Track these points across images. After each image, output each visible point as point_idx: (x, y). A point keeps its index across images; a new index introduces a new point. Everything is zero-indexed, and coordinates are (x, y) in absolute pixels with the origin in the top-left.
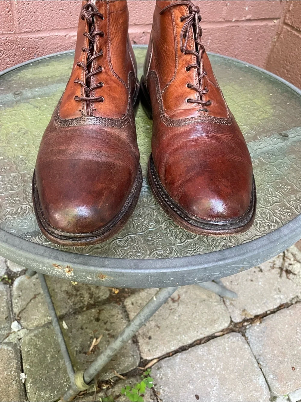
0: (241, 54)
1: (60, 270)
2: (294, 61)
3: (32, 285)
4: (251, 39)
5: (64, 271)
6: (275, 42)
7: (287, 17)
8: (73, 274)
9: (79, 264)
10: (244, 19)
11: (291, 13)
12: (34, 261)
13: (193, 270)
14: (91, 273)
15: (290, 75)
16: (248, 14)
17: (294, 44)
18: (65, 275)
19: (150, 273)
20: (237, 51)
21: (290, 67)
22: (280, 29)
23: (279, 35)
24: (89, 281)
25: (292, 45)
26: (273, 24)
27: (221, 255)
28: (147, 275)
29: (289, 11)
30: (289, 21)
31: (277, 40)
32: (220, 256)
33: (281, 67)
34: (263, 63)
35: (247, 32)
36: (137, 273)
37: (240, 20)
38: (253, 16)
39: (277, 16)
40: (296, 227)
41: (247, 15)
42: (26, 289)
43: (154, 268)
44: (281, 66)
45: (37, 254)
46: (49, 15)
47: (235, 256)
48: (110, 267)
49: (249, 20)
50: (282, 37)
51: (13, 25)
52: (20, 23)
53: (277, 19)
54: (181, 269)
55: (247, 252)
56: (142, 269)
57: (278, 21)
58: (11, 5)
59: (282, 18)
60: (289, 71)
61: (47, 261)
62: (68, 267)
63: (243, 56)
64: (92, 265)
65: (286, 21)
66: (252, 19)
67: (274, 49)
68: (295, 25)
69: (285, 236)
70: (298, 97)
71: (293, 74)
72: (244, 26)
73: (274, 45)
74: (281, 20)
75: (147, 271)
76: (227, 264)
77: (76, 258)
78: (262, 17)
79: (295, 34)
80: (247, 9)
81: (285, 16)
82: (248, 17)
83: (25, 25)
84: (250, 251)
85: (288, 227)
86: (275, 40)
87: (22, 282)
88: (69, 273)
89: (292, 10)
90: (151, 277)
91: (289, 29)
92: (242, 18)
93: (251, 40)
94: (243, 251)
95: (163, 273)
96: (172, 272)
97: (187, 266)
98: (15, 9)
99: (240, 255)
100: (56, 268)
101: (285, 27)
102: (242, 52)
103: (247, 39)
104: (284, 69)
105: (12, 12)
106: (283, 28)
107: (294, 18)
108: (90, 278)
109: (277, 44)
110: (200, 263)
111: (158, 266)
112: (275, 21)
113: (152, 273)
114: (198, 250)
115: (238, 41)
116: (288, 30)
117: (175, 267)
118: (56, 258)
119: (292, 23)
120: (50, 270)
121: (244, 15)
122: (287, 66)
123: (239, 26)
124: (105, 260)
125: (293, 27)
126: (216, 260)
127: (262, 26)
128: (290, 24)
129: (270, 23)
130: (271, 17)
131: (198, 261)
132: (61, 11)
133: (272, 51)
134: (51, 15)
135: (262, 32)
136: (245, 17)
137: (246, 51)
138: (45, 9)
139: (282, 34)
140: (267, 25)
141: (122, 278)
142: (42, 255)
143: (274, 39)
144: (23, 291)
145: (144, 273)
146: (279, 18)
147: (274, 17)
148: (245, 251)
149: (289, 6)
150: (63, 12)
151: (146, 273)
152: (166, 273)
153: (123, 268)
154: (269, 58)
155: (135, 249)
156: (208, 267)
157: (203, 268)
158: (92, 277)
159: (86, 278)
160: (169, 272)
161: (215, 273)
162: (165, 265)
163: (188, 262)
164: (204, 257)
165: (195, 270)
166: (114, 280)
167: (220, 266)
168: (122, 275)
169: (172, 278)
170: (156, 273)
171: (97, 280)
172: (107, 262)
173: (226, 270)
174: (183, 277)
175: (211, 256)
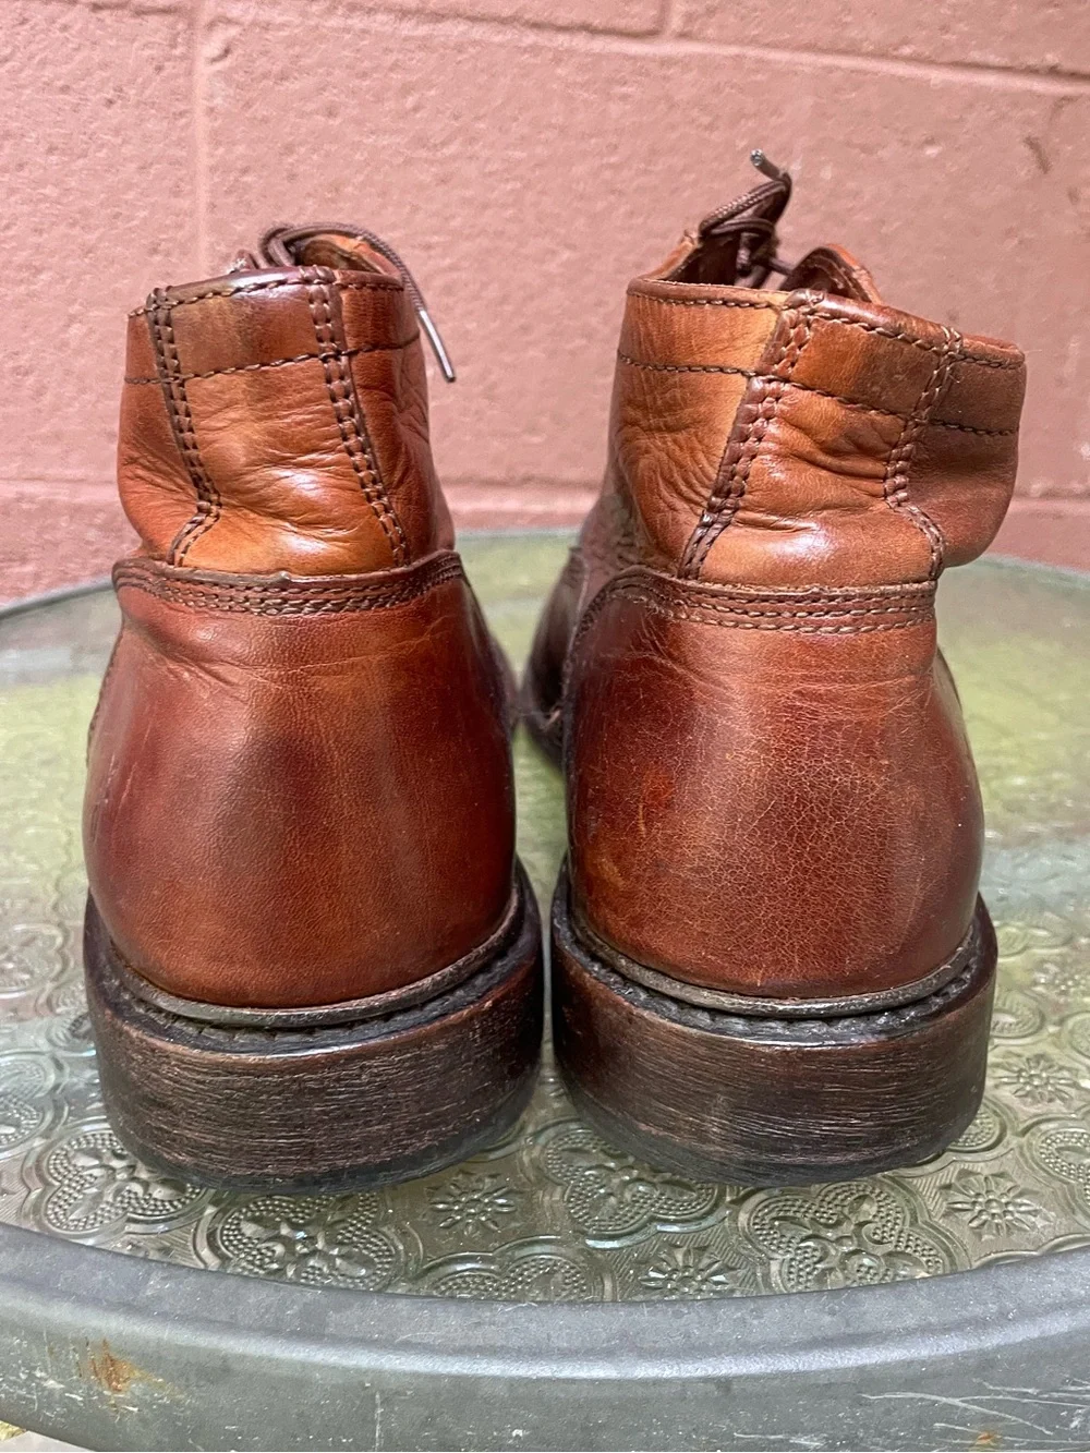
10: (1078, 488)
13: (644, 1382)
14: (53, 1342)
19: (378, 1374)
24: (50, 1408)
27: (832, 1313)
28: (362, 1384)
32: (827, 1319)
36: (304, 1365)
37: (1061, 492)
43: (407, 1347)
47: (926, 1330)
48: (165, 1317)
54: (568, 1371)
55: (1002, 1312)
56: (336, 1341)
64: (65, 1295)
75: (363, 1360)
76: (867, 1379)
84: (1027, 1314)
90: (386, 1402)
92: (1071, 485)
94: (978, 1310)
95: (458, 1380)
96: (513, 1383)
97: (608, 1354)
99: (957, 1327)
108: (51, 1383)
110: (693, 1348)
111: (433, 1336)
113: (394, 1374)
114: (705, 1281)
117: (536, 1353)
121: (1077, 475)
124: (150, 1273)
126: (794, 1337)
131: (688, 1336)
136: (1080, 480)
145: (346, 1370)
148: (993, 1308)
151: (358, 1371)
152: (478, 1380)
153: (231, 1327)
155: (341, 1244)
156: (738, 1378)
157: (706, 1380)
158: (60, 1375)
159: (31, 1377)
160: (495, 1379)
161: (795, 1432)
162: (478, 1337)
163: (624, 1335)
164: (728, 1313)
165: (657, 1382)
166: (178, 1403)
167: (823, 1380)
168: (219, 1371)
169: (520, 1432)
170: (416, 1375)
171: (88, 1401)
172: (155, 1284)
173: (866, 1427)
174: (584, 1429)
175: (774, 1312)
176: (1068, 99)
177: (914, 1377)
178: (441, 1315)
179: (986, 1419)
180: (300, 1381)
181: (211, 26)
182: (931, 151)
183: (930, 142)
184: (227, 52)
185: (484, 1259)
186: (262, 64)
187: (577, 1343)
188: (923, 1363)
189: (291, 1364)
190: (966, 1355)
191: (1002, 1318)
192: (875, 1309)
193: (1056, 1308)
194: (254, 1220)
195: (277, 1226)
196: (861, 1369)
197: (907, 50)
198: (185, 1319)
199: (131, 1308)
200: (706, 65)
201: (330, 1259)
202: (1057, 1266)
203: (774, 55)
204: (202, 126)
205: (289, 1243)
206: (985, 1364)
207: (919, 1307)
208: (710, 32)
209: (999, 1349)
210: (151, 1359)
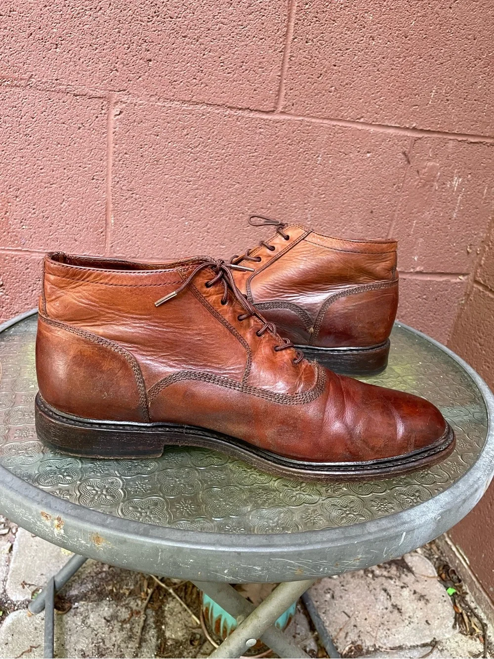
0: (412, 315)
1: (48, 523)
2: (489, 333)
3: (32, 629)
4: (425, 297)
5: (52, 524)
6: (463, 305)
7: (478, 274)
8: (62, 531)
9: (73, 516)
10: (412, 270)
11: (483, 268)
12: (21, 505)
13: (221, 551)
14: (84, 532)
15: (485, 351)
16: (418, 265)
17: (489, 309)
18: (53, 532)
19: (161, 545)
20: (405, 311)
21: (485, 340)
22: (469, 287)
23: (468, 295)
24: (81, 547)
25: (486, 310)
26: (458, 280)
27: (266, 539)
28: (156, 547)
29: (481, 266)
30: (480, 279)
31: (466, 302)
32: (265, 541)
33: (472, 340)
34: (448, 331)
35: (419, 287)
36: (144, 542)
37: (406, 271)
38: (425, 268)
39: (465, 271)
40: (389, 525)
41: (417, 267)
42: (20, 633)
43: (168, 539)
44: (473, 338)
45: (26, 496)
46: (150, 241)
47: (287, 545)
48: (112, 528)
49: (420, 273)
50: (472, 299)
51: (104, 247)
52: (112, 246)
53: (464, 275)
54: (204, 548)
55: (306, 543)
56: (151, 537)
57: (466, 277)
58: (106, 226)
59: (472, 274)
60: (483, 345)
61: (35, 507)
62: (59, 519)
63: (414, 318)
64: (88, 521)
65: (477, 279)
66: (424, 271)
67: (461, 314)
68: (489, 284)
69: (370, 533)
70: (461, 372)
71: (488, 349)
72: (414, 280)
73: (461, 309)
74: (471, 276)
75: (157, 542)
76: (272, 555)
77: (71, 510)
78: (439, 271)
79: (489, 296)
80: (416, 259)
81: (476, 272)
82: (418, 269)
83: (118, 249)
84: (311, 543)
85: (377, 523)
86: (463, 302)
87: (19, 620)
88: (59, 528)
89: (484, 264)
90: (162, 551)
91: (481, 288)
92: (409, 270)
93: (425, 299)
94: (300, 542)
95: (179, 548)
96: (191, 549)
97: (214, 544)
98: (109, 230)
99: (295, 545)
100: (43, 518)
101: (475, 285)
102: (413, 313)
103: (419, 297)
104: (476, 341)
105: (106, 233)
106: (473, 287)
107: (487, 274)
108: (83, 542)
109: (466, 308)
111: (173, 537)
112: (461, 277)
113: (164, 546)
114: (239, 530)
115: (406, 298)
116: (479, 290)
117: (197, 543)
118: (48, 505)
119: (485, 281)
120: (36, 522)
121: (412, 266)
122: (481, 338)
123: (404, 279)
124: (107, 517)
125: (486, 287)
126: (256, 544)
127: (440, 282)
128: (482, 282)
129: (454, 280)
130: (454, 271)
131: (232, 541)
132: (165, 239)
133: (459, 317)
134: (152, 242)
135: (441, 290)
136: (413, 268)
137: (419, 312)
138: (146, 235)
139: (472, 295)
140: (450, 281)
141: (124, 547)
142: (33, 500)
143: (462, 300)
144: (16, 636)
146: (467, 274)
147: (458, 272)
148: (304, 541)
149: (481, 259)
150: (168, 240)
151: (156, 544)
152: (183, 548)
153: (127, 532)
154: (456, 326)
155: (153, 514)
156: (243, 552)
157: (235, 552)
158: (85, 540)
159: (78, 540)
160: (187, 548)
161: (255, 566)
162: (184, 539)
163: (218, 541)
164: (243, 538)
165: (224, 552)
166: (113, 548)
167: (262, 554)
168: (124, 542)
169: (191, 560)
170: (169, 546)
171: (91, 546)
172: (109, 521)
173: (271, 566)
174: (207, 561)
175: (253, 538)
176: (420, 138)
177: (282, 555)
178: (176, 532)
179: (299, 567)
180: (142, 545)
181: (116, 103)
182: (368, 155)
183: (368, 152)
184: (121, 112)
185: (187, 521)
186: (133, 117)
187: (207, 542)
188: (285, 552)
189: (141, 541)
190: (295, 551)
191: (305, 544)
192: (277, 540)
193: (318, 543)
194: (132, 506)
195: (138, 508)
196: (271, 552)
197: (362, 120)
198: (116, 529)
199: (104, 526)
200: (289, 122)
201: (150, 518)
202: (321, 533)
203: (313, 120)
204: (111, 137)
205: (141, 513)
206: (300, 554)
207: (287, 539)
208: (293, 111)
209: (303, 550)
210: (108, 538)
